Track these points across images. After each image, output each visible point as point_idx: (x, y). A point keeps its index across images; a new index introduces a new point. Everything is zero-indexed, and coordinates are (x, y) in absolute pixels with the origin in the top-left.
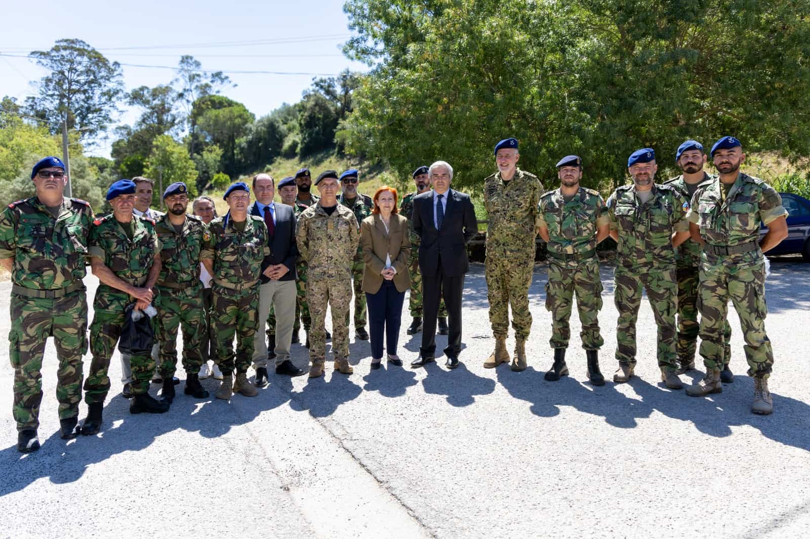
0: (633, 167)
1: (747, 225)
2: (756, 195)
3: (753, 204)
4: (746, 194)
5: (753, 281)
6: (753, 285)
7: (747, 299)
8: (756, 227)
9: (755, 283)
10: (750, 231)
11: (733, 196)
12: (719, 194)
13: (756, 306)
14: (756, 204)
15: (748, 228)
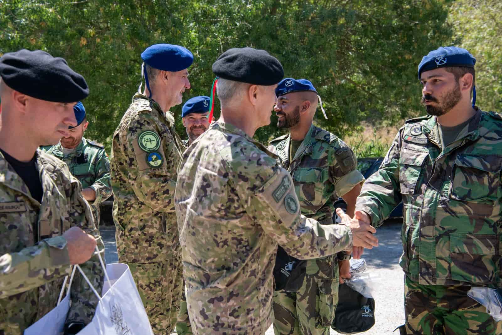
0: (187, 117)
1: (313, 199)
2: (326, 158)
3: (320, 170)
4: (314, 157)
5: (316, 275)
6: (316, 279)
7: (307, 297)
8: (325, 201)
9: (319, 278)
10: (316, 207)
11: (299, 158)
12: (287, 155)
13: (317, 309)
14: (326, 171)
15: (314, 203)
